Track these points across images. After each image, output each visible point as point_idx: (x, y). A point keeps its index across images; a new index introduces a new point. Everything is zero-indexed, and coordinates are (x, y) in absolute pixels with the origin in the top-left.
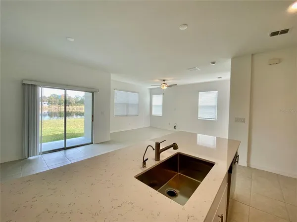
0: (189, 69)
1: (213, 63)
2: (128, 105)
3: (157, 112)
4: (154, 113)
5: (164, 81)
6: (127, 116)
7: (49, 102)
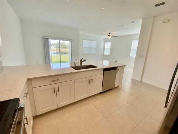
0: (120, 26)
1: (133, 22)
2: (90, 48)
3: (107, 53)
4: (105, 53)
5: (110, 33)
6: (89, 54)
7: (56, 46)
